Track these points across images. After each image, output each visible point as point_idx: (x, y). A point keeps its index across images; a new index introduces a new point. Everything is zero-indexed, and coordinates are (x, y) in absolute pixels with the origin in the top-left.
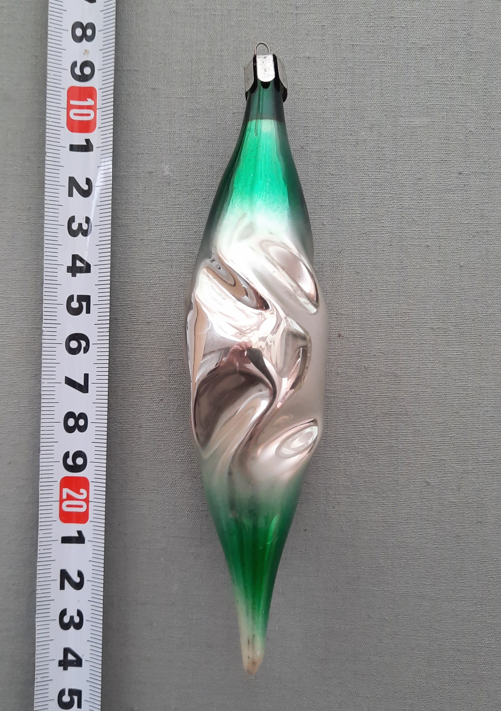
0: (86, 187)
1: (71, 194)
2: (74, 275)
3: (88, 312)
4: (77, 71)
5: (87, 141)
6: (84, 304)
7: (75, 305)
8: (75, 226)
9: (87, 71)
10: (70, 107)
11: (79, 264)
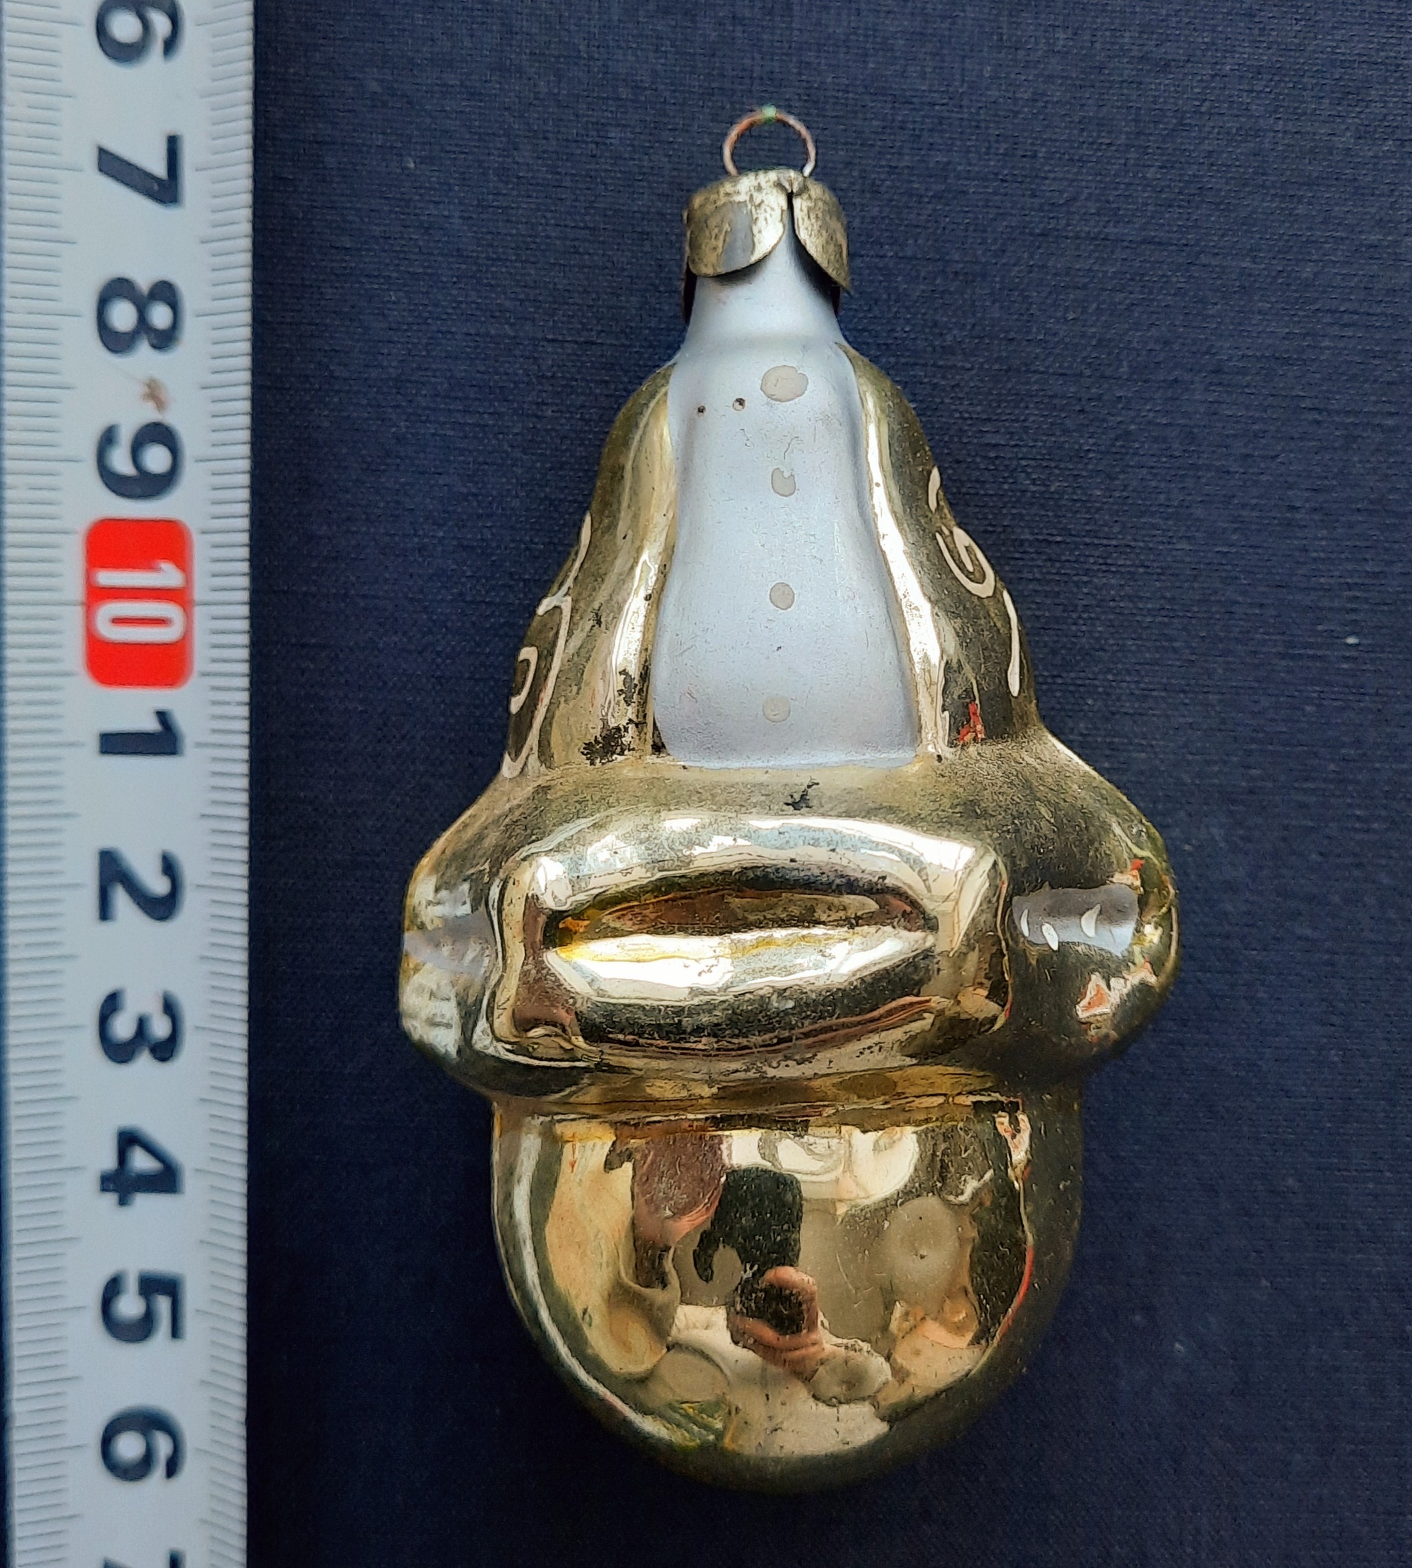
0: (159, 886)
1: (105, 911)
2: (123, 1202)
3: (176, 1332)
4: (121, 462)
5: (162, 716)
6: (163, 1304)
7: (130, 1306)
8: (123, 1028)
9: (156, 459)
10: (96, 595)
11: (141, 1162)
